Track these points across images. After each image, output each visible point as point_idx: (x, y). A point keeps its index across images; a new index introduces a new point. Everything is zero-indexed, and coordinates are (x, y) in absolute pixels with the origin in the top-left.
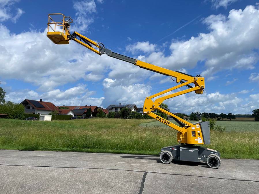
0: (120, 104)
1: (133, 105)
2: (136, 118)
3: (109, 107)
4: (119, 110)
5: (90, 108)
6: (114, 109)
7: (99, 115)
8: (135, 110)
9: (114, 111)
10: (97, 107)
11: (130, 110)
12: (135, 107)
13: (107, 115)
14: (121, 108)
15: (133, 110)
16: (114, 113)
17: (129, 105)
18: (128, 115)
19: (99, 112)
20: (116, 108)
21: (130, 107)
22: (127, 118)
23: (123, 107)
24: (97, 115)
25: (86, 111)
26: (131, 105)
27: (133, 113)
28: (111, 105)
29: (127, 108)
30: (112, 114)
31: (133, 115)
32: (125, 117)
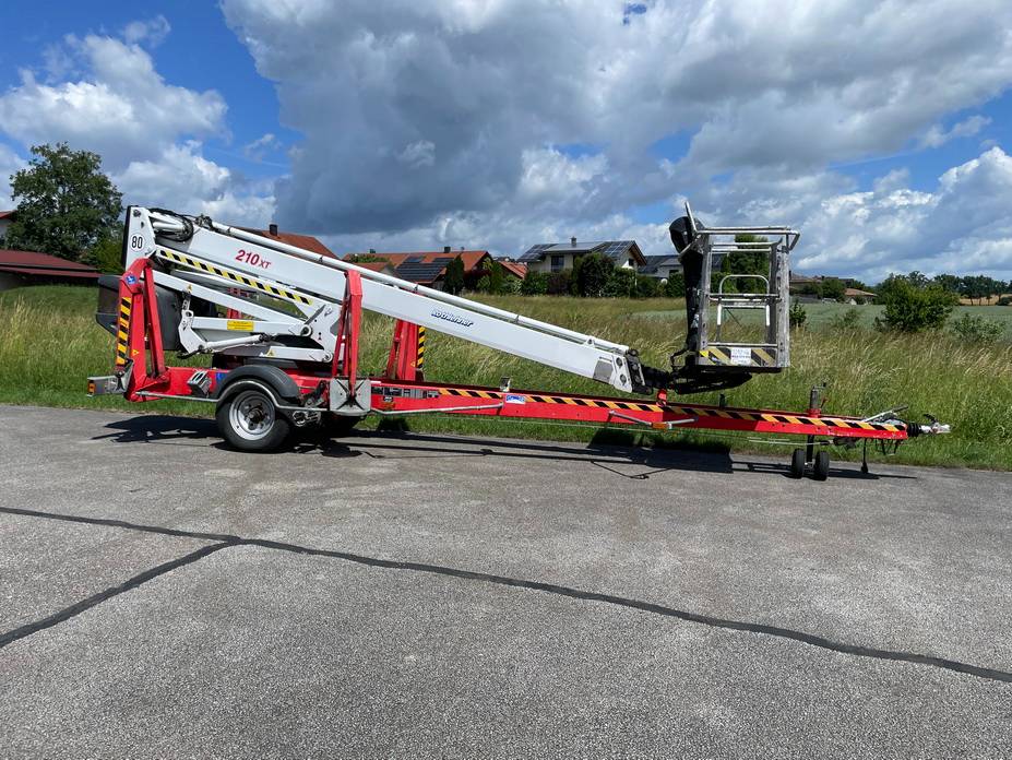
0: (574, 240)
1: (625, 243)
2: (633, 295)
3: (529, 252)
4: (568, 265)
5: (459, 258)
6: (549, 259)
7: (487, 283)
8: (635, 264)
9: (546, 268)
10: (487, 255)
11: (609, 263)
12: (634, 250)
13: (518, 284)
14: (576, 254)
15: (626, 266)
16: (545, 275)
17: (607, 245)
18: (603, 281)
19: (487, 273)
20: (557, 257)
21: (609, 253)
22: (596, 297)
23: (581, 253)
24: (479, 285)
25: (444, 272)
26: (618, 243)
27: (623, 273)
28: (536, 247)
29: (599, 256)
30: (539, 280)
31: (621, 282)
32: (589, 291)
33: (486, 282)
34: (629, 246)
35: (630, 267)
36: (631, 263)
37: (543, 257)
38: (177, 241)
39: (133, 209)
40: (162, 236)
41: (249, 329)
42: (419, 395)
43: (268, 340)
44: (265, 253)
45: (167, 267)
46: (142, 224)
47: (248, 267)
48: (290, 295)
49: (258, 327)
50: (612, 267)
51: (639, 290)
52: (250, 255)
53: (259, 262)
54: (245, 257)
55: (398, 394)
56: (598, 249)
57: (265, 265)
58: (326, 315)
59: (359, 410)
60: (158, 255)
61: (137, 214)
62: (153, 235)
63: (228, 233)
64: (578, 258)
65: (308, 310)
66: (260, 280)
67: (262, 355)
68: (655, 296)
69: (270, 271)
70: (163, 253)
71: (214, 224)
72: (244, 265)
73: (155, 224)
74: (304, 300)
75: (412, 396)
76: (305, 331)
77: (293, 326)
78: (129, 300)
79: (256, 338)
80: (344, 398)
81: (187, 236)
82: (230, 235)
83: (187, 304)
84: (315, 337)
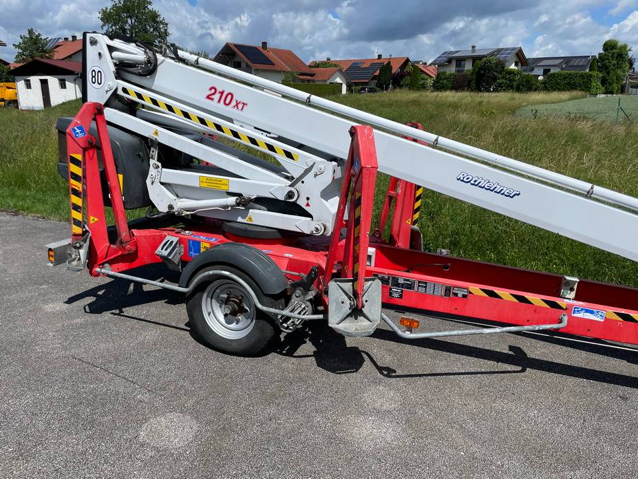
1: (513, 49)
2: (518, 90)
3: (439, 57)
4: (468, 67)
5: (388, 63)
6: (454, 63)
8: (520, 65)
9: (452, 69)
10: (408, 60)
11: (501, 65)
12: (520, 57)
13: (430, 82)
14: (475, 59)
15: (513, 67)
16: (451, 75)
17: (499, 51)
18: (495, 79)
19: (409, 74)
20: (460, 61)
21: (501, 57)
22: (489, 91)
23: (480, 58)
24: (402, 83)
25: (377, 73)
26: (507, 49)
27: (511, 72)
28: (445, 53)
29: (494, 60)
30: (447, 78)
31: (510, 80)
32: (483, 86)
33: (407, 80)
34: (516, 51)
35: (516, 68)
36: (516, 65)
37: (450, 61)
38: (140, 75)
39: (88, 36)
40: (123, 68)
41: (224, 188)
42: (440, 292)
43: (246, 203)
44: (240, 91)
45: (131, 108)
46: (100, 54)
47: (220, 108)
48: (271, 148)
49: (234, 185)
50: (503, 68)
51: (523, 86)
52: (222, 93)
53: (234, 103)
54: (217, 96)
55: (410, 287)
56: (492, 54)
57: (240, 106)
58: (316, 175)
59: (366, 323)
60: (120, 92)
61: (94, 42)
62: (113, 69)
63: (196, 65)
64: (477, 61)
65: (294, 168)
66: (236, 127)
67: (240, 219)
68: (535, 90)
69: (247, 114)
70: (125, 90)
71: (180, 53)
72: (214, 105)
73: (115, 54)
74: (289, 155)
75: (430, 291)
76: (290, 195)
77: (275, 186)
78: (79, 157)
79: (232, 200)
80: (346, 309)
81: (150, 69)
82: (199, 68)
83: (155, 153)
84: (302, 203)
